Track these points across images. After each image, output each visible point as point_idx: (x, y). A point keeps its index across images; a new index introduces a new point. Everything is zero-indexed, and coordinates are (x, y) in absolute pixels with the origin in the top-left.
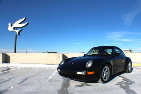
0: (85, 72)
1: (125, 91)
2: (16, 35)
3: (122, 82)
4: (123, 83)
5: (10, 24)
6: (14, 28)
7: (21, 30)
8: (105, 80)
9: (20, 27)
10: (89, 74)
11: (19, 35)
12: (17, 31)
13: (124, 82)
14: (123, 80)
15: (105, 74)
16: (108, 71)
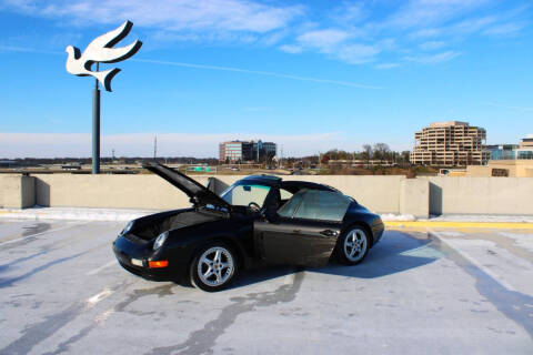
0: (145, 260)
2: (98, 92)
5: (70, 51)
6: (88, 65)
7: (116, 71)
9: (110, 59)
10: (155, 266)
11: (108, 88)
12: (101, 76)
15: (209, 269)
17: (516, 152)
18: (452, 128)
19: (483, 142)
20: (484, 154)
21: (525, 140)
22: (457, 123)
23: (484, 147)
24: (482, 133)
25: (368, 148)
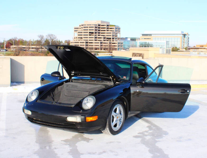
0: (83, 117)
1: (148, 149)
3: (146, 131)
4: (146, 135)
8: (115, 129)
10: (89, 121)
13: (150, 131)
14: (147, 129)
15: (115, 119)
16: (120, 114)
17: (138, 43)
18: (99, 25)
19: (119, 36)
20: (119, 43)
21: (143, 35)
22: (102, 22)
23: (119, 39)
24: (118, 29)
25: (42, 37)
